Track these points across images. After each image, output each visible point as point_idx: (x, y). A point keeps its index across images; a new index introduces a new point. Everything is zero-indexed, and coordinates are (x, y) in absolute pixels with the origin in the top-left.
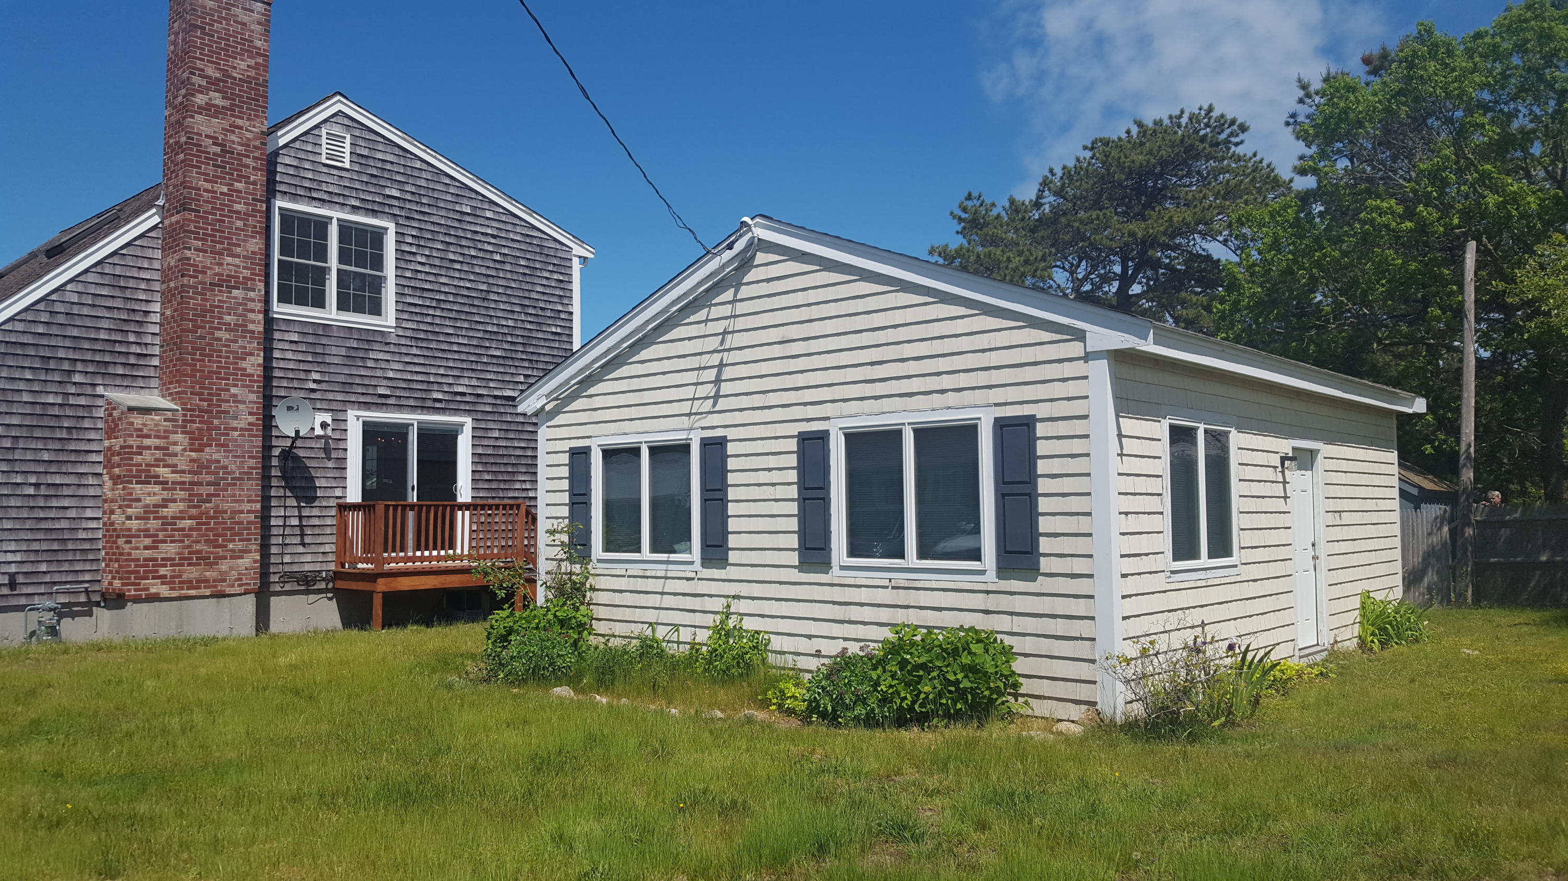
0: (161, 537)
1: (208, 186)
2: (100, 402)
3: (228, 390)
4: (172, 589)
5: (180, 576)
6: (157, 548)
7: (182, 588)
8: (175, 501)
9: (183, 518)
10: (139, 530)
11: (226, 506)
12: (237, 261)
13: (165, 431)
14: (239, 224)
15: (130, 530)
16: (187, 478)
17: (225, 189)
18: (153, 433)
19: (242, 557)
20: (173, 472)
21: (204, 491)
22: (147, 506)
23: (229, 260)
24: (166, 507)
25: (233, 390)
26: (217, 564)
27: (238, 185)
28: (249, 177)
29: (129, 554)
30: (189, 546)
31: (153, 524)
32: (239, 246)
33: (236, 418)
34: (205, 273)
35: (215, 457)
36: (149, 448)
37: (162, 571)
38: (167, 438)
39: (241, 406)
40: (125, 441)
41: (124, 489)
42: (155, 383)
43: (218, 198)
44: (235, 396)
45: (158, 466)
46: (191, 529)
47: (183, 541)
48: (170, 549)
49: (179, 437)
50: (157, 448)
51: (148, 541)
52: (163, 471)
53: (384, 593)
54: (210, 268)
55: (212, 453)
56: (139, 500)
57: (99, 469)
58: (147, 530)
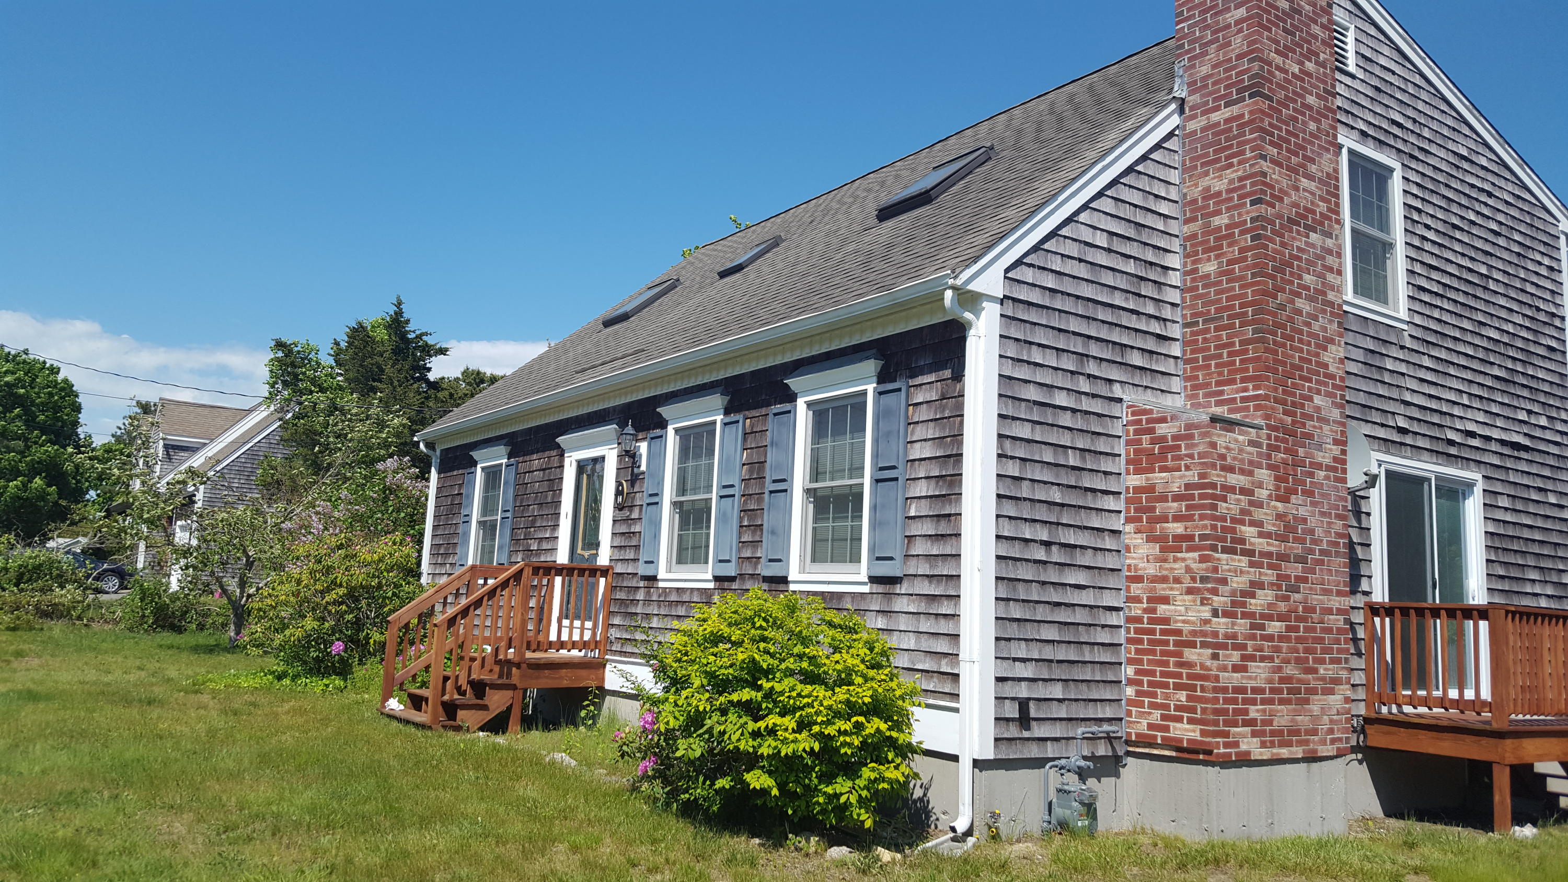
0: (1250, 651)
1: (1279, 60)
2: (1116, 410)
3: (1311, 399)
4: (1263, 745)
5: (1270, 723)
6: (1244, 669)
7: (1272, 744)
8: (1261, 586)
9: (1270, 618)
10: (1227, 636)
11: (1316, 599)
12: (1312, 186)
13: (1251, 463)
14: (1312, 126)
15: (1215, 634)
16: (1273, 546)
17: (1296, 69)
18: (1236, 464)
19: (1331, 692)
20: (1261, 535)
21: (1294, 570)
22: (1233, 593)
23: (1305, 183)
24: (1253, 596)
25: (1318, 400)
26: (1307, 702)
27: (1310, 66)
28: (1317, 55)
29: (1217, 679)
30: (1279, 669)
31: (1242, 625)
32: (1313, 161)
33: (1320, 447)
34: (1281, 200)
35: (1302, 512)
36: (1232, 489)
37: (1254, 712)
38: (1251, 473)
39: (1326, 428)
40: (1202, 476)
41: (1203, 559)
42: (1176, 384)
43: (1289, 82)
44: (1318, 409)
45: (1242, 522)
46: (1281, 638)
47: (1271, 659)
48: (1259, 673)
49: (1263, 474)
50: (1243, 491)
51: (1235, 656)
52: (1248, 531)
53: (1512, 767)
54: (1287, 194)
55: (1299, 506)
56: (1224, 581)
57: (1117, 523)
58: (1234, 636)
